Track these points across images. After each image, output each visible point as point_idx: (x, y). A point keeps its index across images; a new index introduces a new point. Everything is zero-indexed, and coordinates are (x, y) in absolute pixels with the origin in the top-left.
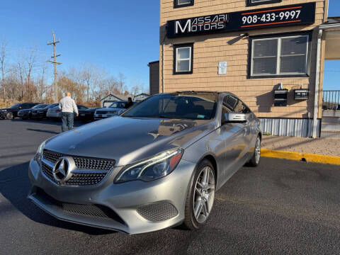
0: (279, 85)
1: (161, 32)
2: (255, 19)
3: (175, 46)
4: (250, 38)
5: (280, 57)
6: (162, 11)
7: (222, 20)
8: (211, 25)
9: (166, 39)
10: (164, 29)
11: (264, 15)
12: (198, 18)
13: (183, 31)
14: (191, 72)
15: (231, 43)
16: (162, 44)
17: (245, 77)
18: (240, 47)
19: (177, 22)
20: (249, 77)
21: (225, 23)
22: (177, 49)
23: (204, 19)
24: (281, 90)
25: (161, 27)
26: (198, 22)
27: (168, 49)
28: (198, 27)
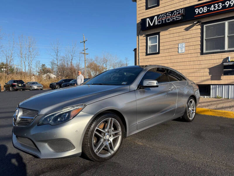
0: (228, 58)
1: (138, 27)
2: (205, 9)
3: (147, 36)
4: (202, 24)
5: (228, 36)
6: (138, 13)
7: (179, 13)
8: (171, 18)
9: (141, 31)
10: (140, 25)
11: (213, 6)
12: (162, 14)
13: (152, 25)
14: (159, 53)
15: (187, 29)
16: (138, 35)
17: (199, 54)
18: (194, 32)
19: (148, 19)
20: (202, 53)
21: (182, 15)
22: (148, 38)
23: (166, 15)
24: (229, 62)
25: (138, 24)
26: (162, 17)
27: (142, 38)
28: (162, 21)
